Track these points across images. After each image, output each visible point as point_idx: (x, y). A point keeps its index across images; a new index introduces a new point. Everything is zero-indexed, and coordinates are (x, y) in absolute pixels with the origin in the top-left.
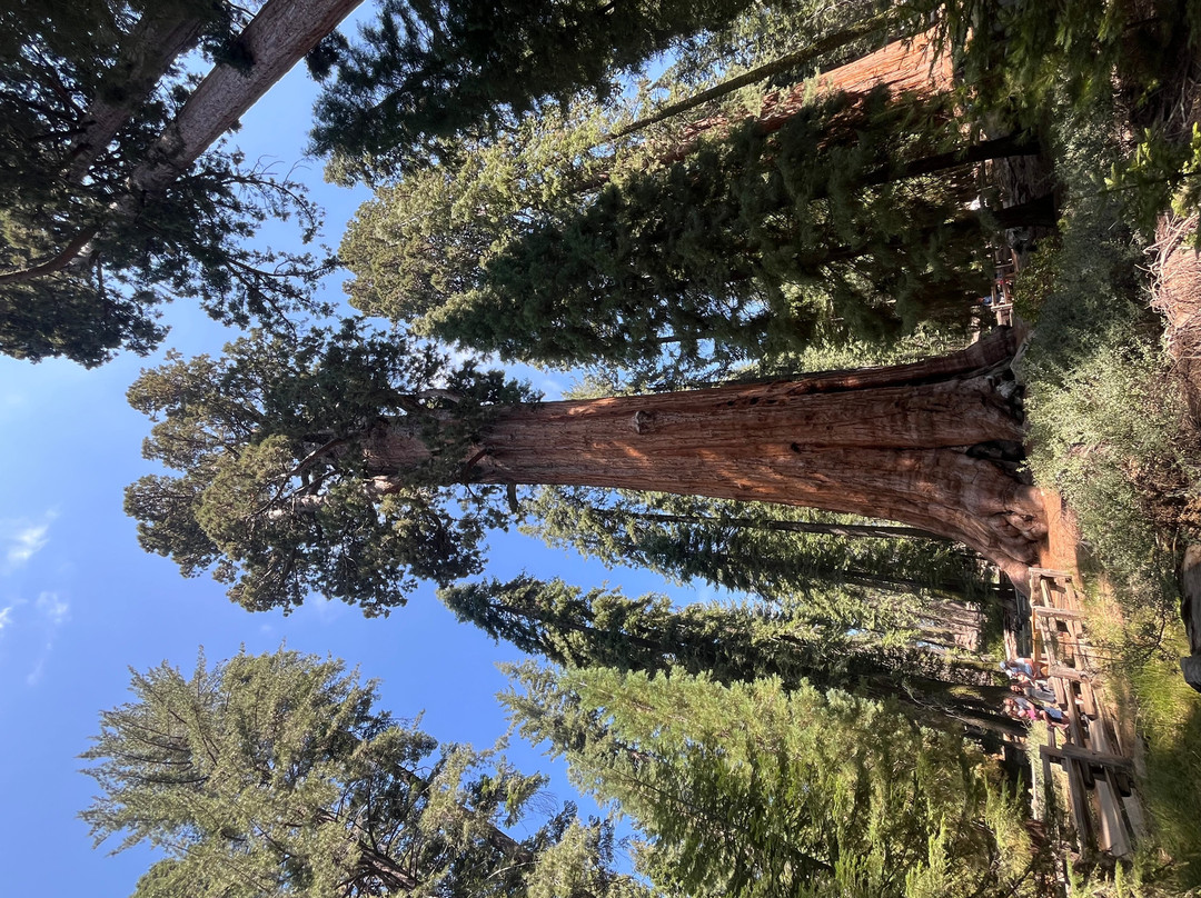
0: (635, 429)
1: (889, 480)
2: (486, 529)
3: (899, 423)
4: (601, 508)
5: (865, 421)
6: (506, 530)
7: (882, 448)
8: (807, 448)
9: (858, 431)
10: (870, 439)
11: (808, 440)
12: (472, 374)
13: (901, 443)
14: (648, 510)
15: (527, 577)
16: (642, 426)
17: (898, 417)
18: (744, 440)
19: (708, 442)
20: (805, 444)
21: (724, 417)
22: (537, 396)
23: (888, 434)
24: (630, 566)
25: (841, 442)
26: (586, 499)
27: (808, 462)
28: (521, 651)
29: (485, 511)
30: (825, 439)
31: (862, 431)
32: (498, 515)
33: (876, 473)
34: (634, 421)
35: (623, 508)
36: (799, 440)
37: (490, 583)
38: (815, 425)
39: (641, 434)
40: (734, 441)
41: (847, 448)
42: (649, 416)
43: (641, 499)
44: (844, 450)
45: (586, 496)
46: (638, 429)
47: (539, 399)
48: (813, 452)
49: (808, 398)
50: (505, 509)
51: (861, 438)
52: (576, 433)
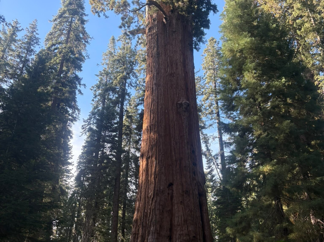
0: (179, 101)
1: (155, 233)
2: (121, 16)
3: (185, 238)
4: (127, 85)
5: (185, 221)
6: (121, 27)
7: (171, 230)
8: (170, 191)
9: (180, 217)
10: (176, 223)
11: (175, 192)
12: (208, 9)
13: (174, 239)
14: (126, 111)
15: (89, 40)
16: (181, 105)
17: (188, 238)
18: (174, 158)
19: (173, 139)
20: (173, 190)
21: (186, 148)
22: (197, 47)
23: (178, 233)
24: (93, 100)
25: (174, 209)
26: (131, 77)
27: (163, 191)
28: (47, 35)
29: (131, 14)
30: (175, 201)
31: (180, 219)
32: (130, 22)
33: (158, 226)
34: (183, 101)
35: (127, 97)
36: (174, 187)
37: (85, 18)
38: (183, 195)
39: (177, 103)
40: (173, 153)
41: (171, 213)
42: (186, 108)
43: (132, 107)
44: (170, 210)
45: (133, 76)
46: (179, 102)
47: (195, 48)
48: (168, 194)
49: (196, 192)
50: (133, 27)
51: (176, 219)
52: (177, 68)
